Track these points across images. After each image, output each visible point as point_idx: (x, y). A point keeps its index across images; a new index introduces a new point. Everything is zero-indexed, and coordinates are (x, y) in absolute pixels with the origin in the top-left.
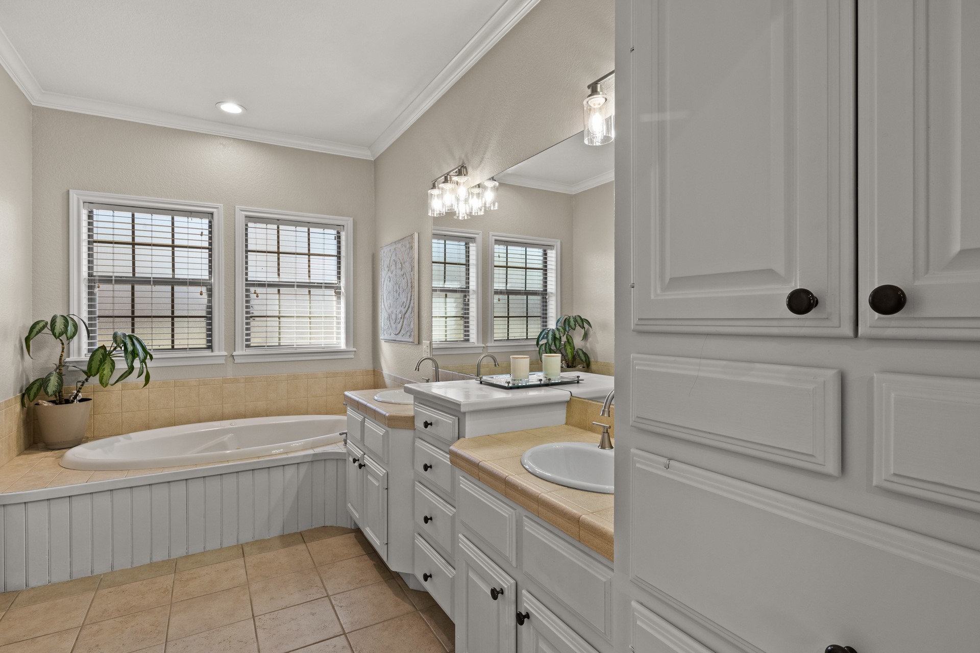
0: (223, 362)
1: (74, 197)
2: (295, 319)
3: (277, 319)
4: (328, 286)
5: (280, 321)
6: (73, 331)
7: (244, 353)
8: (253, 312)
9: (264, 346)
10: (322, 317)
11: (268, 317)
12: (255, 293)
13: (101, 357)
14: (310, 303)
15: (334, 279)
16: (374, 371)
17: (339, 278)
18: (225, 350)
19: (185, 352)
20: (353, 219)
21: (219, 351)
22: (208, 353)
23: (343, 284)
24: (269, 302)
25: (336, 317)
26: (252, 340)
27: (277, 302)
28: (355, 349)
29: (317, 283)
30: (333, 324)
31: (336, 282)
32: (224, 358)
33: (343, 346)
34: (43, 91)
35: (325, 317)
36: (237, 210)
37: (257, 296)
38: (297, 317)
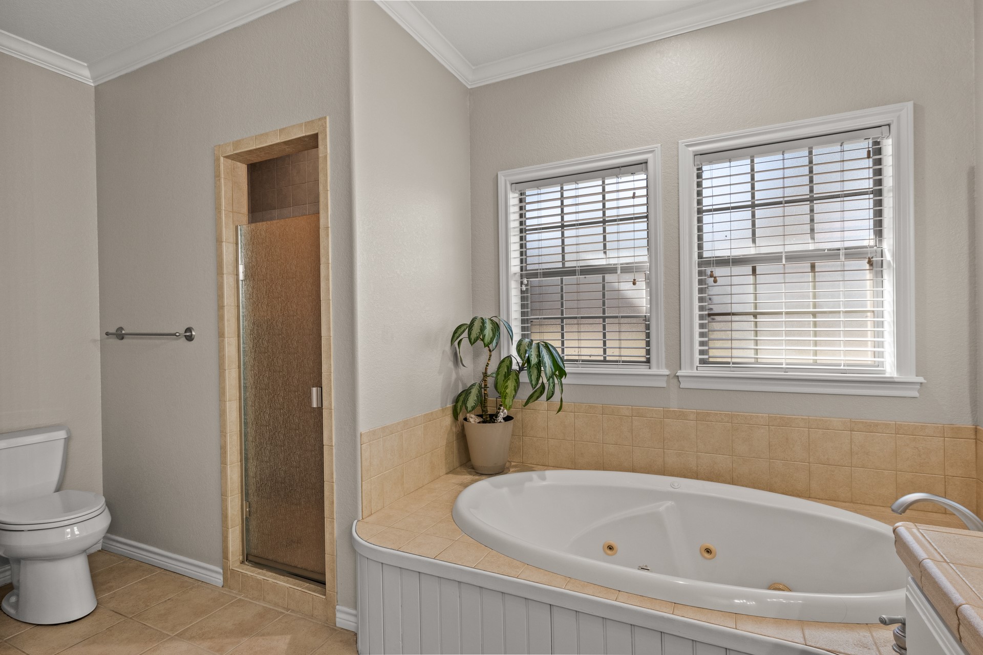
0: (664, 384)
1: (501, 180)
2: (783, 318)
3: (751, 318)
4: (853, 253)
5: (756, 322)
6: (491, 336)
7: (694, 372)
8: (711, 306)
9: (729, 363)
10: (839, 312)
11: (734, 314)
12: (711, 276)
13: (506, 371)
14: (814, 288)
15: (866, 238)
16: (976, 430)
17: (879, 233)
18: (667, 367)
19: (616, 366)
20: (915, 105)
21: (658, 367)
22: (643, 370)
23: (888, 245)
24: (735, 290)
25: (873, 312)
26: (712, 353)
27: (751, 289)
28: (921, 379)
29: (829, 250)
30: (867, 327)
31: (872, 243)
32: (666, 378)
33: (890, 370)
34: (473, 68)
35: (846, 312)
36: (681, 147)
37: (715, 281)
38: (787, 313)
